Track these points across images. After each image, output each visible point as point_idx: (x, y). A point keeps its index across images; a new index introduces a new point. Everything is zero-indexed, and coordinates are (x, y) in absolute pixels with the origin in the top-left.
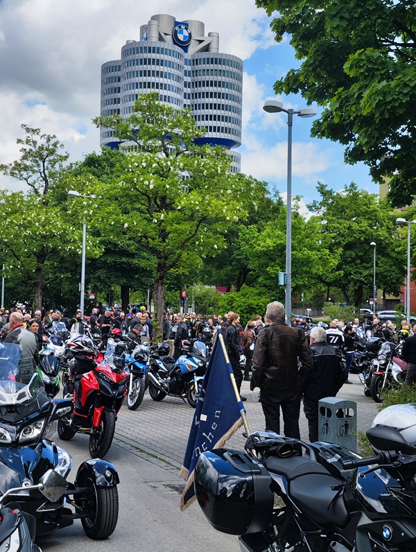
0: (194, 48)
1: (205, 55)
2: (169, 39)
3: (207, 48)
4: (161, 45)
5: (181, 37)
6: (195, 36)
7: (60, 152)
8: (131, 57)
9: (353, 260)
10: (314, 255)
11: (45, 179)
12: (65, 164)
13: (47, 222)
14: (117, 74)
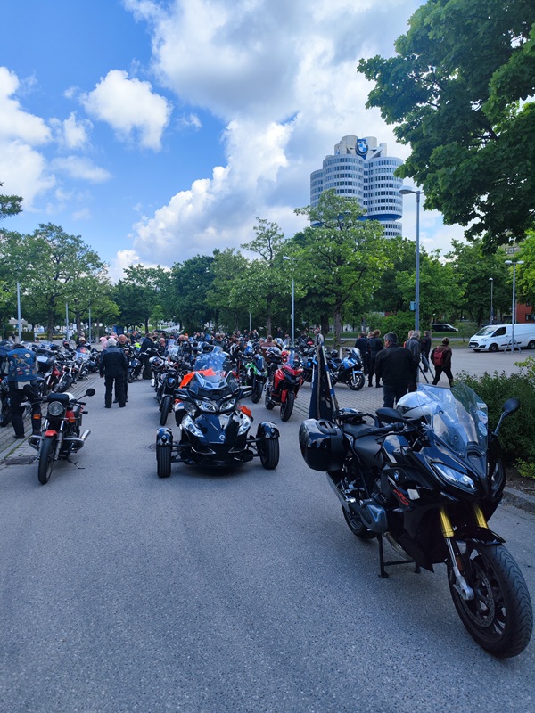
0: (370, 156)
1: (378, 159)
2: (353, 151)
3: (378, 155)
4: (348, 156)
5: (361, 149)
6: (370, 148)
7: (279, 233)
8: (328, 167)
9: (477, 290)
10: (447, 289)
11: (271, 251)
12: (283, 240)
13: (272, 277)
14: (320, 179)
